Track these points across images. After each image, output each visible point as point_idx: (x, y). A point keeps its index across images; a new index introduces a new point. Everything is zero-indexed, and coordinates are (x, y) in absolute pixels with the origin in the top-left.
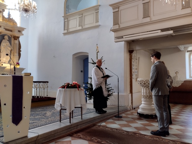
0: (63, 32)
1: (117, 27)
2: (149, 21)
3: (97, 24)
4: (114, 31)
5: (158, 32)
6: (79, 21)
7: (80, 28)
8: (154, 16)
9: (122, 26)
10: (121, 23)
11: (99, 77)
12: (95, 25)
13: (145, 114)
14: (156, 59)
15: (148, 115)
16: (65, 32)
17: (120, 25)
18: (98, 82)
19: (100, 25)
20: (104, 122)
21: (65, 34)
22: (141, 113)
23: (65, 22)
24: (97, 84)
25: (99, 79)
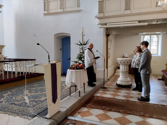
0: (43, 12)
1: (102, 15)
2: (130, 13)
3: (79, 9)
4: (99, 18)
5: (136, 23)
6: (60, 4)
7: (62, 10)
8: (134, 9)
9: (106, 15)
10: (105, 12)
11: (91, 58)
12: (76, 10)
13: (124, 85)
14: (145, 47)
15: (126, 85)
16: (45, 13)
17: (105, 13)
18: (90, 62)
19: (81, 10)
20: (98, 93)
21: (45, 14)
22: (120, 84)
23: (45, 3)
24: (90, 63)
25: (92, 59)
